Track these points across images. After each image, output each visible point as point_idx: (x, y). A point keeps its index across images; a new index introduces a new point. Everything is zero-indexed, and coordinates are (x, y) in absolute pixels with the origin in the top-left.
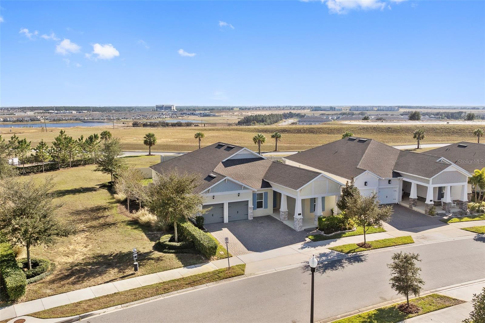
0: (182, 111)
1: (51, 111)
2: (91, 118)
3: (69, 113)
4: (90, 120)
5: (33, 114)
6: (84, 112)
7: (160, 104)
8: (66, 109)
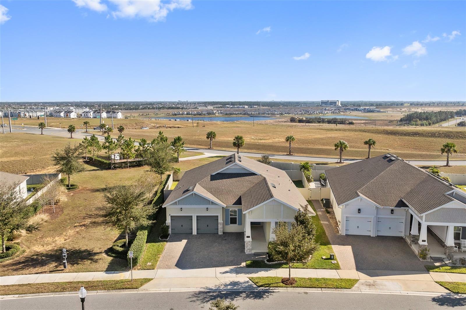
0: (347, 106)
1: (227, 106)
2: (257, 113)
3: (242, 108)
4: (256, 114)
5: (212, 108)
6: (255, 106)
7: (325, 99)
8: (240, 103)
